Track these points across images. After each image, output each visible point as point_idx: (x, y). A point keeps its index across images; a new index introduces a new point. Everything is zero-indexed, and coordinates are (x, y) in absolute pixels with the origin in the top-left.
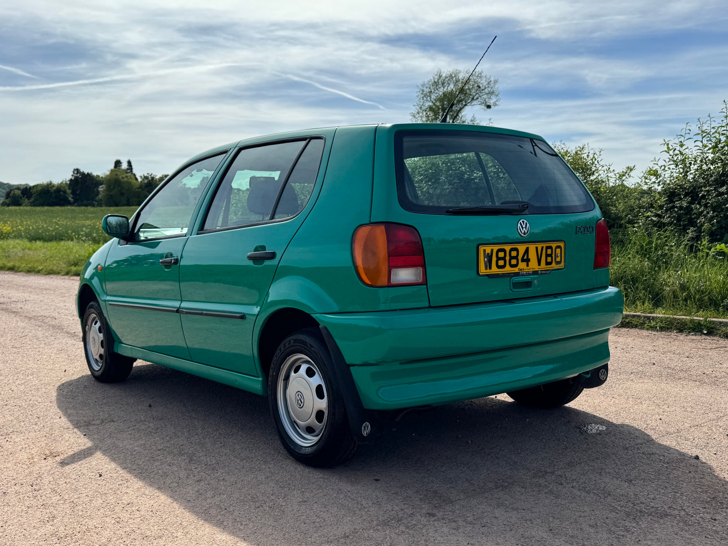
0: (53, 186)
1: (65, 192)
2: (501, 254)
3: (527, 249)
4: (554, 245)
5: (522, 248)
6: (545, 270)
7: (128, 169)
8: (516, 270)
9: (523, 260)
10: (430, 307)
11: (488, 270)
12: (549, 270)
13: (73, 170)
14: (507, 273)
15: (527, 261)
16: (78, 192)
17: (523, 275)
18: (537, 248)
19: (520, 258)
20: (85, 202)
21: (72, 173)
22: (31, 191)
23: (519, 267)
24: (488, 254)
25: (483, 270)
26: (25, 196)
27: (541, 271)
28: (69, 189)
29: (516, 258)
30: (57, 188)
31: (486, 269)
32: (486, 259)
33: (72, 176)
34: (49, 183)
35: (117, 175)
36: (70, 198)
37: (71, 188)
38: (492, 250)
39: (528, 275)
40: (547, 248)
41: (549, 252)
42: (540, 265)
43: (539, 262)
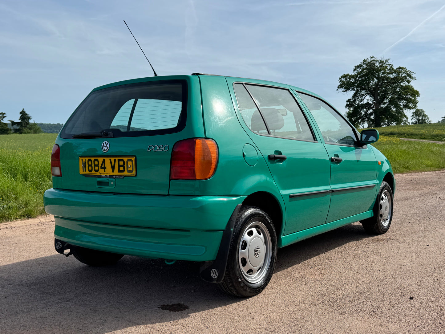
2: (90, 163)
3: (104, 160)
4: (125, 159)
5: (101, 160)
6: (118, 176)
8: (98, 173)
9: (102, 168)
10: (62, 189)
11: (84, 172)
12: (122, 176)
14: (94, 175)
15: (105, 168)
17: (103, 177)
18: (110, 160)
19: (100, 166)
23: (99, 172)
24: (84, 162)
25: (81, 171)
27: (115, 176)
29: (97, 165)
31: (83, 170)
32: (83, 165)
38: (86, 160)
39: (106, 178)
40: (119, 161)
41: (121, 163)
42: (114, 172)
43: (113, 170)
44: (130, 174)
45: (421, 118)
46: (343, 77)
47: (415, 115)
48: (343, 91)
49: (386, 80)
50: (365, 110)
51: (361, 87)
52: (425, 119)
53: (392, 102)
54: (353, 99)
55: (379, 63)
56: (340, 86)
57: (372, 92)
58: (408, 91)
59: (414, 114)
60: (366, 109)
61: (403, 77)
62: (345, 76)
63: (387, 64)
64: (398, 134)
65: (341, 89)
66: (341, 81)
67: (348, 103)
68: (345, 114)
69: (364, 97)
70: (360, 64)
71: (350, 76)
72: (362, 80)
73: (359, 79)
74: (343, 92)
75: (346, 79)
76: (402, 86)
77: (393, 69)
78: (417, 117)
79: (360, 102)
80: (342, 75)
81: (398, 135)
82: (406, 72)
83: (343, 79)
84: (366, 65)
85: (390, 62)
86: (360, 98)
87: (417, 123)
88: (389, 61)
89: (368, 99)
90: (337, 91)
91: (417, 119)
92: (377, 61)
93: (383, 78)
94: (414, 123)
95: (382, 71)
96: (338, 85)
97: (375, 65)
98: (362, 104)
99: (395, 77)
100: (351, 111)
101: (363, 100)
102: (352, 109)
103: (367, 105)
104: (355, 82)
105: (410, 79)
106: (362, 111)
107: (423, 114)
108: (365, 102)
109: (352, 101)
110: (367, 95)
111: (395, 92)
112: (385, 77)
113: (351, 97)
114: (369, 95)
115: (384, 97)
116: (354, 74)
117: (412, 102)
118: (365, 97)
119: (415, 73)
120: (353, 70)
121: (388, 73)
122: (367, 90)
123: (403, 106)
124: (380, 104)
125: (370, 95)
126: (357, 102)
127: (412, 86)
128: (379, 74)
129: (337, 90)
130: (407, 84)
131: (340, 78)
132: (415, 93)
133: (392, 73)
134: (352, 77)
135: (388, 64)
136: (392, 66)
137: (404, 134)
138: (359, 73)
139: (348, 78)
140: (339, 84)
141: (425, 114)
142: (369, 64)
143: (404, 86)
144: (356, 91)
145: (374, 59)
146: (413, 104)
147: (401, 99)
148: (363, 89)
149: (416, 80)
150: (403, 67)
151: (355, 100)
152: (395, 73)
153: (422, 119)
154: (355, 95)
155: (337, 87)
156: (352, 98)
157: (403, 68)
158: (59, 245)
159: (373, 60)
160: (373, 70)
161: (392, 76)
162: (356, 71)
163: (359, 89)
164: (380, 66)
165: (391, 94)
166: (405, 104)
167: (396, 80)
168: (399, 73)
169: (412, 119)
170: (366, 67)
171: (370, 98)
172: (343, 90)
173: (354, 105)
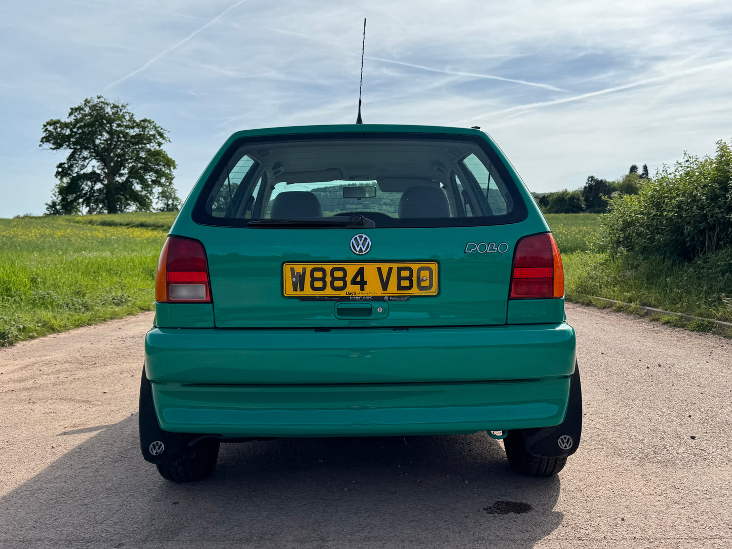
0: (568, 194)
1: (578, 199)
2: (318, 274)
3: (362, 270)
4: (415, 267)
5: (352, 268)
6: (396, 297)
7: (643, 174)
8: (343, 293)
9: (354, 282)
10: (215, 328)
11: (299, 292)
12: (404, 296)
13: (587, 178)
14: (327, 297)
15: (363, 284)
16: (591, 199)
17: (355, 300)
18: (379, 270)
19: (349, 279)
20: (597, 209)
21: (587, 181)
22: (548, 199)
23: (347, 290)
24: (298, 273)
25: (289, 290)
26: (543, 204)
27: (389, 296)
28: (583, 196)
29: (342, 279)
30: (571, 195)
31: (295, 289)
32: (294, 279)
33: (587, 183)
34: (564, 191)
35: (630, 181)
36: (583, 205)
37: (585, 195)
38: (304, 269)
39: (364, 301)
40: (400, 270)
41: (405, 274)
42: (386, 290)
43: (385, 286)
44: (424, 293)
45: (170, 202)
46: (49, 124)
47: (162, 197)
48: (51, 148)
49: (123, 137)
50: (89, 183)
51: (80, 145)
52: (177, 204)
53: (133, 173)
54: (68, 163)
55: (112, 108)
56: (46, 139)
57: (101, 155)
58: (158, 159)
59: (160, 195)
60: (91, 182)
61: (151, 135)
62: (53, 123)
63: (124, 111)
64: (153, 225)
65: (48, 143)
66: (46, 130)
67: (60, 170)
68: (54, 188)
69: (87, 161)
70: (80, 105)
71: (62, 123)
72: (83, 132)
73: (78, 130)
74: (51, 150)
75: (55, 129)
76: (150, 150)
77: (134, 121)
78: (164, 200)
79: (81, 170)
80: (48, 120)
81: (153, 227)
82: (155, 128)
83: (50, 128)
84: (90, 108)
85: (129, 109)
86: (80, 162)
87: (165, 210)
88: (128, 107)
89: (93, 165)
90: (41, 148)
91: (165, 203)
92: (108, 104)
93: (118, 133)
94: (160, 210)
95: (116, 122)
96: (41, 137)
97: (104, 111)
98: (84, 173)
99: (137, 135)
100: (64, 183)
101: (86, 167)
102: (65, 180)
103: (94, 176)
104: (71, 134)
105: (161, 140)
106: (83, 186)
107: (173, 196)
108: (88, 170)
109: (66, 166)
110: (92, 159)
111: (138, 159)
112: (121, 132)
113: (64, 160)
114: (96, 159)
115: (122, 164)
116: (69, 122)
117: (165, 177)
118: (89, 161)
119: (169, 132)
120: (68, 114)
121: (127, 127)
122: (92, 150)
123: (151, 182)
124: (115, 175)
125: (98, 159)
126: (76, 170)
127: (164, 152)
128: (111, 126)
129: (40, 145)
130: (157, 148)
131: (45, 126)
132: (170, 163)
133: (133, 128)
134: (66, 125)
135: (126, 112)
136: (133, 115)
137: (163, 226)
138: (77, 121)
139: (59, 127)
140: (44, 135)
141: (176, 196)
142: (93, 108)
143: (153, 150)
144: (73, 150)
145: (102, 100)
146: (167, 179)
147: (148, 170)
148: (86, 148)
149: (170, 142)
150: (150, 120)
151: (71, 166)
152: (138, 128)
153: (173, 204)
154: (72, 157)
155: (40, 140)
156: (66, 162)
157: (149, 122)
158: (157, 447)
159: (102, 102)
160: (103, 117)
161: (132, 132)
162: (73, 117)
163: (79, 147)
164: (113, 113)
165: (131, 161)
166: (155, 179)
167: (140, 139)
168: (144, 128)
169: (157, 203)
170: (90, 111)
171: (99, 164)
172: (51, 146)
173: (70, 174)
